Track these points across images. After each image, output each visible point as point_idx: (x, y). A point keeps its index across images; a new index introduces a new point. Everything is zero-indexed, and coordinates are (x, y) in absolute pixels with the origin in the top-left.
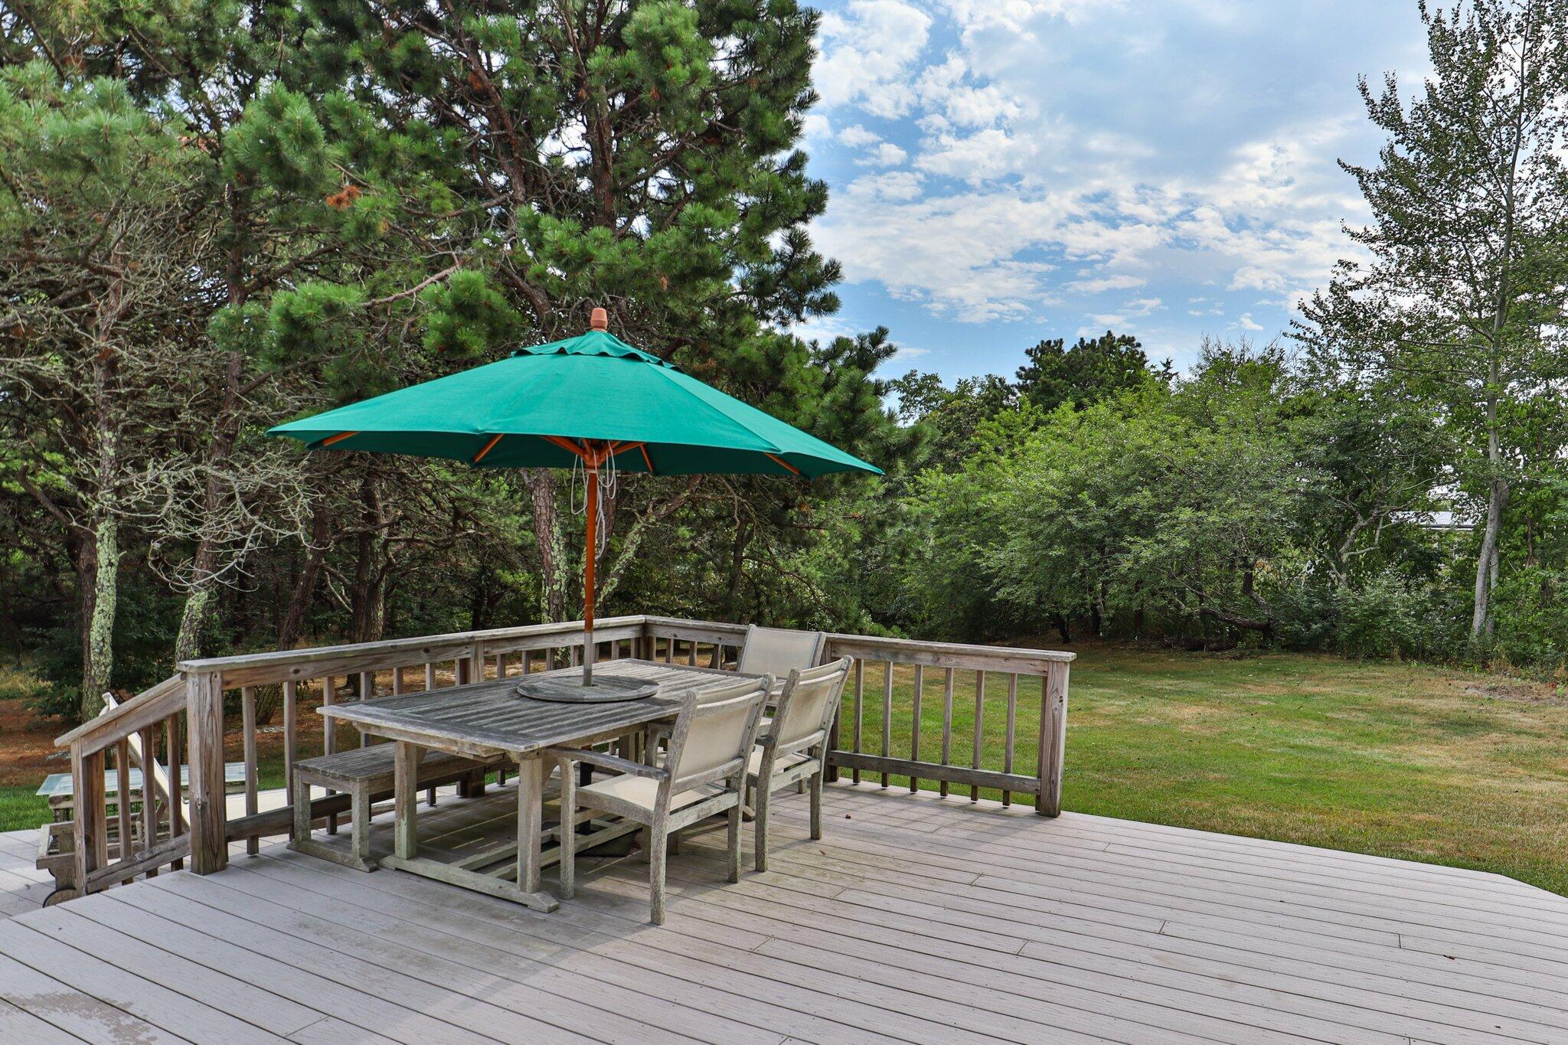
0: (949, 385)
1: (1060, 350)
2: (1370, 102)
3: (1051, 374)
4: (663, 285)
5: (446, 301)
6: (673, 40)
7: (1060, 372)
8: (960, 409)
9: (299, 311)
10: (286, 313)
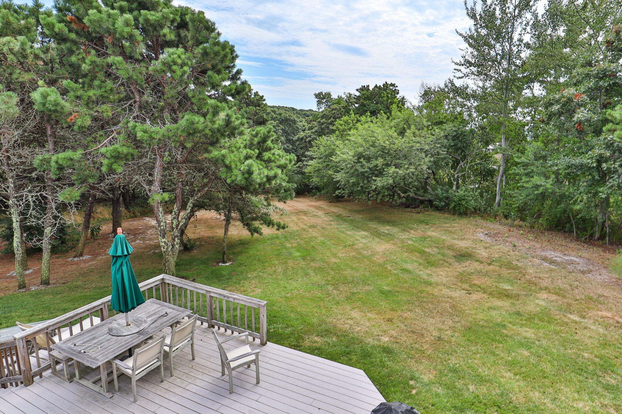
0: (334, 96)
1: (369, 89)
2: (467, 8)
3: (365, 99)
4: (182, 139)
5: (108, 155)
6: (175, 63)
7: (368, 98)
8: (335, 109)
9: (60, 162)
10: (57, 162)
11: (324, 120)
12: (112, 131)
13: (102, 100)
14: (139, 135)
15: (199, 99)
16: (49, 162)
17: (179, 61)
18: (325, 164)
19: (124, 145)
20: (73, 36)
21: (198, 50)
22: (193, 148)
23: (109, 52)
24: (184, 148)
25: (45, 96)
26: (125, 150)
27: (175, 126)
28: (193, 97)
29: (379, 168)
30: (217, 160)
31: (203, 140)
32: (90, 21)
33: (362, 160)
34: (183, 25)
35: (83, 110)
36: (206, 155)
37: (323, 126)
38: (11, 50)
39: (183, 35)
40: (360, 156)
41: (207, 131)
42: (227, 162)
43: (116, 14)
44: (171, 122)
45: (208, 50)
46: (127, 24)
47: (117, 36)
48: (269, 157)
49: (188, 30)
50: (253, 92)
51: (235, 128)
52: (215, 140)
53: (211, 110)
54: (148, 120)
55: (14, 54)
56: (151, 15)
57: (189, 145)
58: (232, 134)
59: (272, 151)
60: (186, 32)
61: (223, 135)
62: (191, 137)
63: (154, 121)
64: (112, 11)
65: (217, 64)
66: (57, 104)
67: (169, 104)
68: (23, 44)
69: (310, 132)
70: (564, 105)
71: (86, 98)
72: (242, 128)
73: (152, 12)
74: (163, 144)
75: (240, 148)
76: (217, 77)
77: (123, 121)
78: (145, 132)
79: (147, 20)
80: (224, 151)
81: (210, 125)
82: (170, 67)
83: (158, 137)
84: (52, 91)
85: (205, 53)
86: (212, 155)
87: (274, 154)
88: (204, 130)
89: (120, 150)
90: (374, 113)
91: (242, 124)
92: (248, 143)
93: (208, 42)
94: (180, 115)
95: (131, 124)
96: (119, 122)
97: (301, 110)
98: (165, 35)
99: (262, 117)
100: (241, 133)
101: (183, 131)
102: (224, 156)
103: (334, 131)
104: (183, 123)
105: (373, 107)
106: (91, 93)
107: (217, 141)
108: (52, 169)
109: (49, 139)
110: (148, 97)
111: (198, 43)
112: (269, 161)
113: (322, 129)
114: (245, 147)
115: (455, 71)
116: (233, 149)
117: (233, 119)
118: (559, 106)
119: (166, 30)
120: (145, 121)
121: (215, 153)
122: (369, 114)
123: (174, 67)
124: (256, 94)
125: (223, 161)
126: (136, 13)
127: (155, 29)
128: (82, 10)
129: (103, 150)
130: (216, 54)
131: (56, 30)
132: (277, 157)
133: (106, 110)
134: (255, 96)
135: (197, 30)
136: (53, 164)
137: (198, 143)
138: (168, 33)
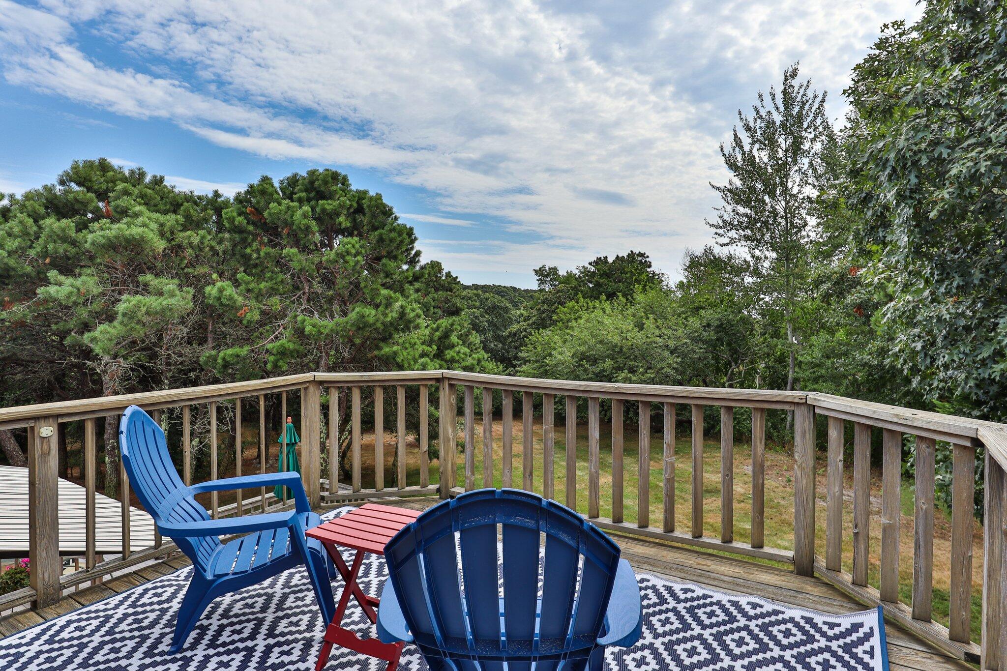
0: (562, 272)
1: (607, 262)
3: (601, 276)
4: (351, 333)
5: (275, 352)
6: (348, 253)
7: (606, 275)
8: (561, 291)
9: (227, 359)
10: (224, 359)
11: (545, 306)
12: (279, 326)
13: (272, 292)
14: (308, 329)
15: (372, 289)
16: (216, 360)
17: (353, 251)
18: (542, 370)
19: (290, 341)
20: (251, 228)
21: (374, 236)
22: (362, 344)
23: (284, 242)
24: (353, 344)
25: (221, 291)
26: (291, 346)
27: (345, 319)
28: (365, 287)
29: (607, 373)
30: (388, 358)
31: (374, 335)
32: (270, 214)
33: (584, 362)
34: (360, 210)
35: (253, 303)
36: (376, 353)
37: (543, 316)
38: (190, 244)
39: (358, 220)
40: (583, 357)
41: (379, 325)
42: (399, 360)
43: (295, 207)
44: (341, 315)
45: (384, 237)
46: (305, 216)
47: (294, 227)
48: (452, 357)
49: (364, 214)
50: (444, 273)
51: (410, 321)
52: (387, 334)
53: (384, 302)
54: (316, 313)
55: (193, 248)
56: (329, 204)
57: (358, 341)
58: (407, 328)
59: (457, 349)
60: (362, 218)
61: (397, 329)
62: (360, 332)
63: (322, 315)
64: (291, 204)
65: (392, 251)
66: (230, 298)
67: (340, 295)
68: (203, 238)
69: (525, 324)
70: (837, 283)
71: (256, 291)
72: (418, 321)
73: (330, 202)
74: (330, 340)
75: (415, 344)
76: (392, 264)
77: (290, 314)
78: (314, 326)
79: (324, 210)
80: (395, 348)
81: (382, 317)
82: (343, 257)
83: (326, 331)
84: (228, 285)
85: (381, 240)
86: (383, 352)
87: (459, 352)
88: (375, 324)
89: (287, 345)
90: (611, 296)
91: (418, 316)
92: (427, 338)
93: (383, 229)
94: (351, 307)
95: (299, 318)
96: (286, 316)
97: (526, 291)
98: (340, 224)
99: (454, 305)
100: (417, 327)
101: (353, 325)
102: (395, 353)
103: (555, 323)
104: (353, 316)
105: (612, 286)
106: (262, 285)
107: (390, 336)
108: (218, 366)
109: (209, 335)
110: (317, 288)
111: (375, 229)
112: (453, 360)
113: (543, 319)
114: (423, 343)
115: (717, 236)
116: (407, 345)
117: (408, 311)
118: (829, 285)
119: (342, 219)
120: (313, 313)
121: (386, 350)
122: (605, 297)
123: (348, 258)
124: (448, 274)
125: (394, 358)
126: (313, 203)
127: (331, 218)
128: (262, 204)
129: (270, 346)
130: (392, 240)
131: (236, 223)
132: (462, 356)
133: (275, 303)
134: (446, 277)
135: (374, 216)
136: (220, 361)
137: (368, 338)
138: (343, 220)
